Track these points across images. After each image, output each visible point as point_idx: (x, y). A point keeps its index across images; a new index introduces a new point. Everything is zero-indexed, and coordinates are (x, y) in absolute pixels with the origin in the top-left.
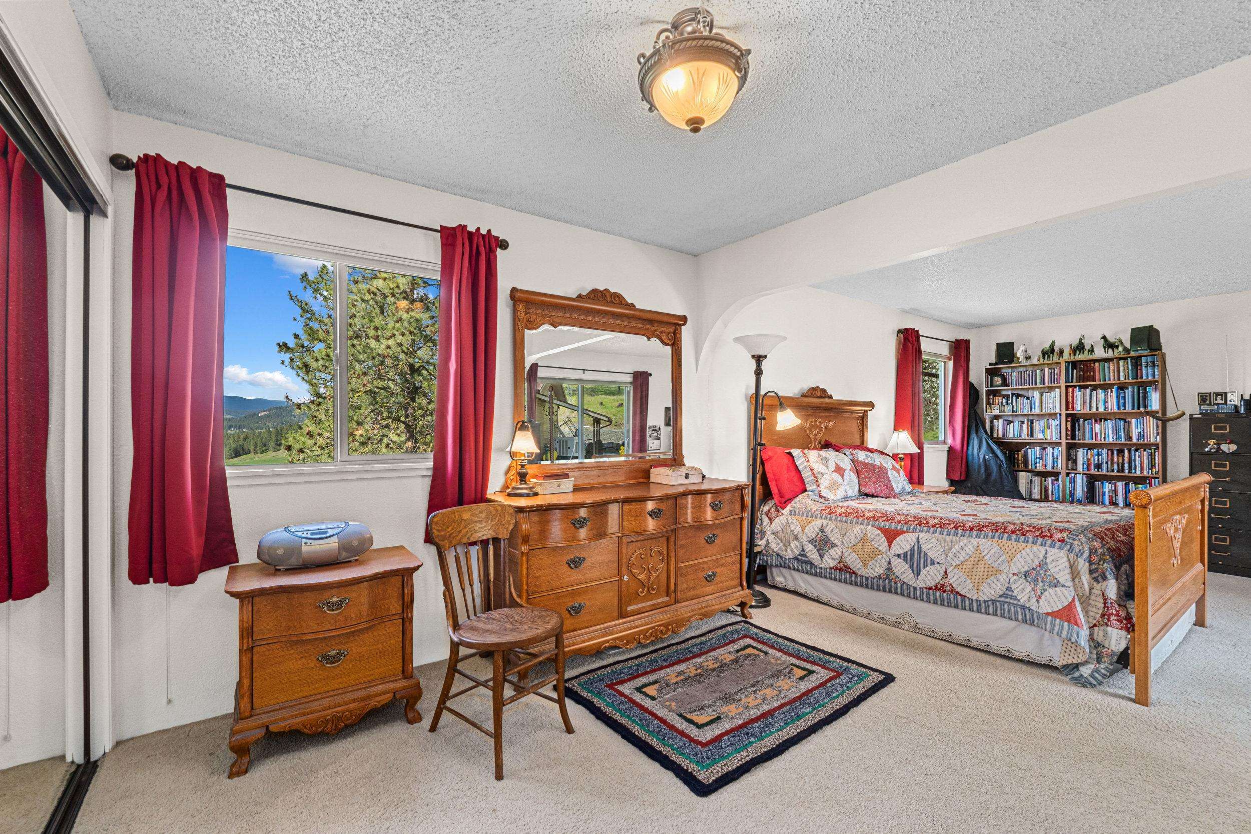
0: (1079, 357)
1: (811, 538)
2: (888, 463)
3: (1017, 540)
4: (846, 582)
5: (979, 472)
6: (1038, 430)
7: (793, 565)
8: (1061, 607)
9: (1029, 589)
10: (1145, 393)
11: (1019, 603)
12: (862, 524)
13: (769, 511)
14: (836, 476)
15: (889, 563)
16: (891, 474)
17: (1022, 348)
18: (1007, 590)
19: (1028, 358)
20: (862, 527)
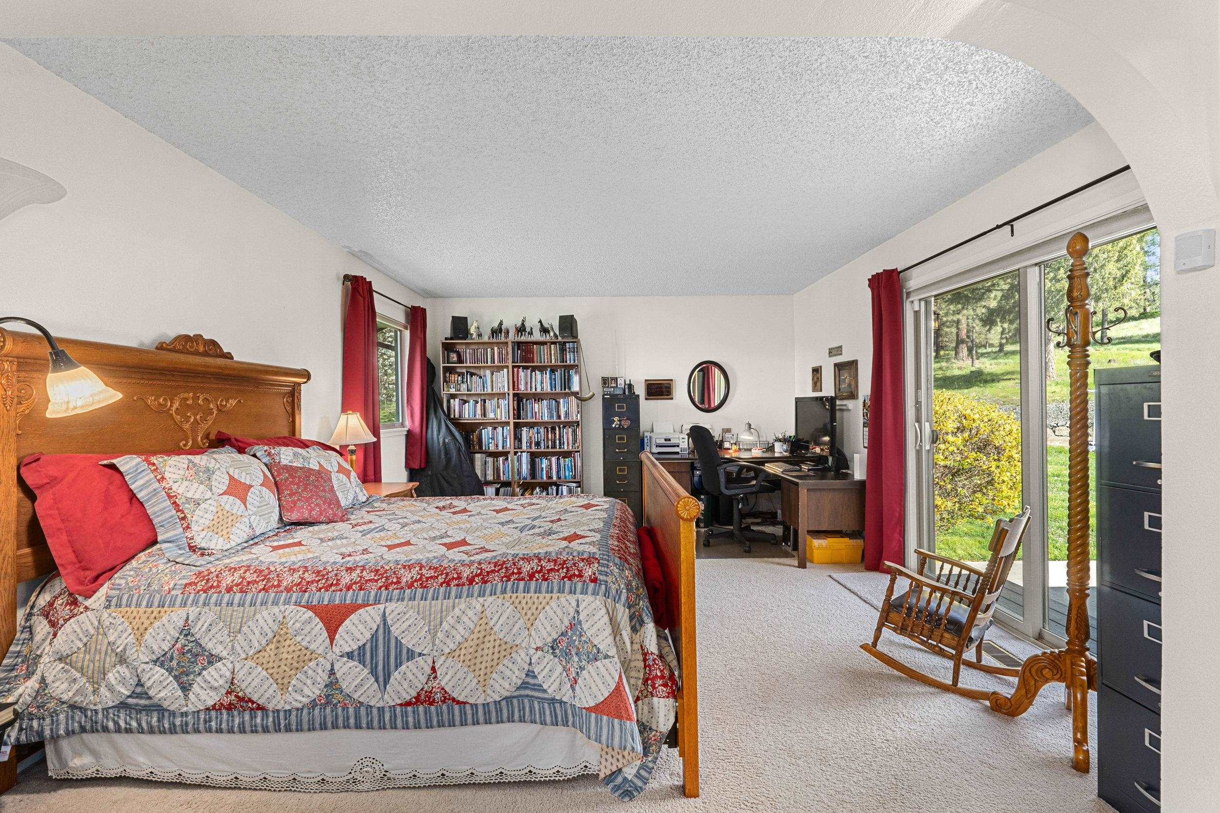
0: (523, 339)
1: (159, 653)
2: (331, 462)
3: (538, 591)
4: (242, 730)
5: (440, 457)
6: (490, 411)
7: (116, 723)
8: (606, 694)
9: (560, 669)
10: (569, 375)
11: (546, 696)
12: (275, 603)
13: (51, 604)
14: (231, 503)
15: (332, 672)
16: (337, 480)
17: (475, 324)
18: (527, 675)
19: (480, 335)
20: (276, 610)
